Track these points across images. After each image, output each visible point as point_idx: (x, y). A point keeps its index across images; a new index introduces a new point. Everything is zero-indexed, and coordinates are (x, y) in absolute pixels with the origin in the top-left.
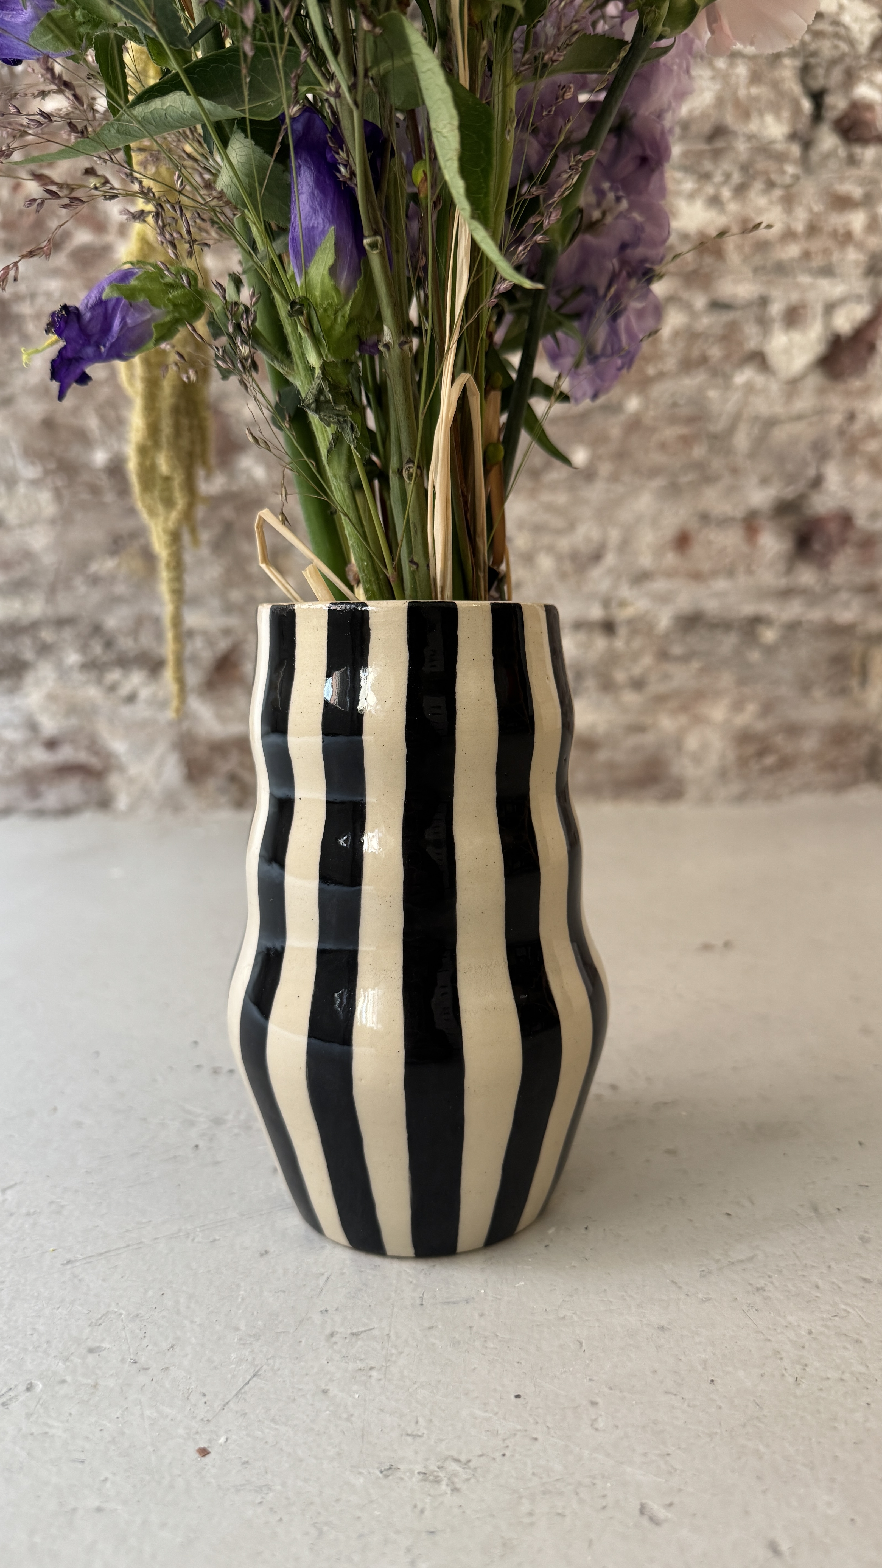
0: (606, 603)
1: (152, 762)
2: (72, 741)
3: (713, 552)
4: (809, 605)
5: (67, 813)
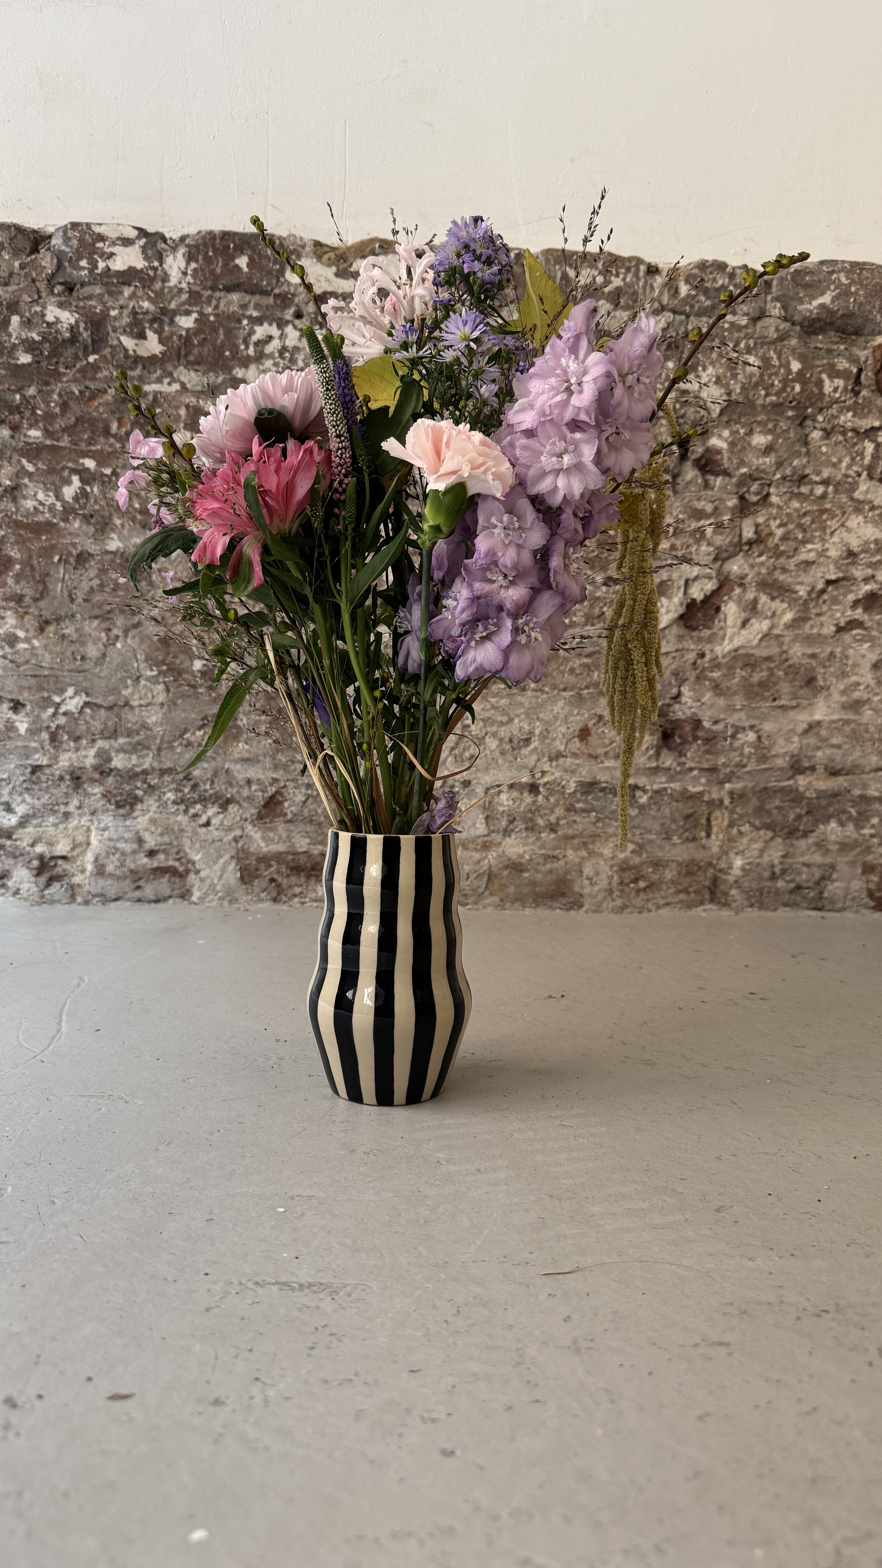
0: (532, 773)
1: (217, 867)
2: (164, 851)
3: (607, 741)
4: (671, 779)
5: (157, 901)
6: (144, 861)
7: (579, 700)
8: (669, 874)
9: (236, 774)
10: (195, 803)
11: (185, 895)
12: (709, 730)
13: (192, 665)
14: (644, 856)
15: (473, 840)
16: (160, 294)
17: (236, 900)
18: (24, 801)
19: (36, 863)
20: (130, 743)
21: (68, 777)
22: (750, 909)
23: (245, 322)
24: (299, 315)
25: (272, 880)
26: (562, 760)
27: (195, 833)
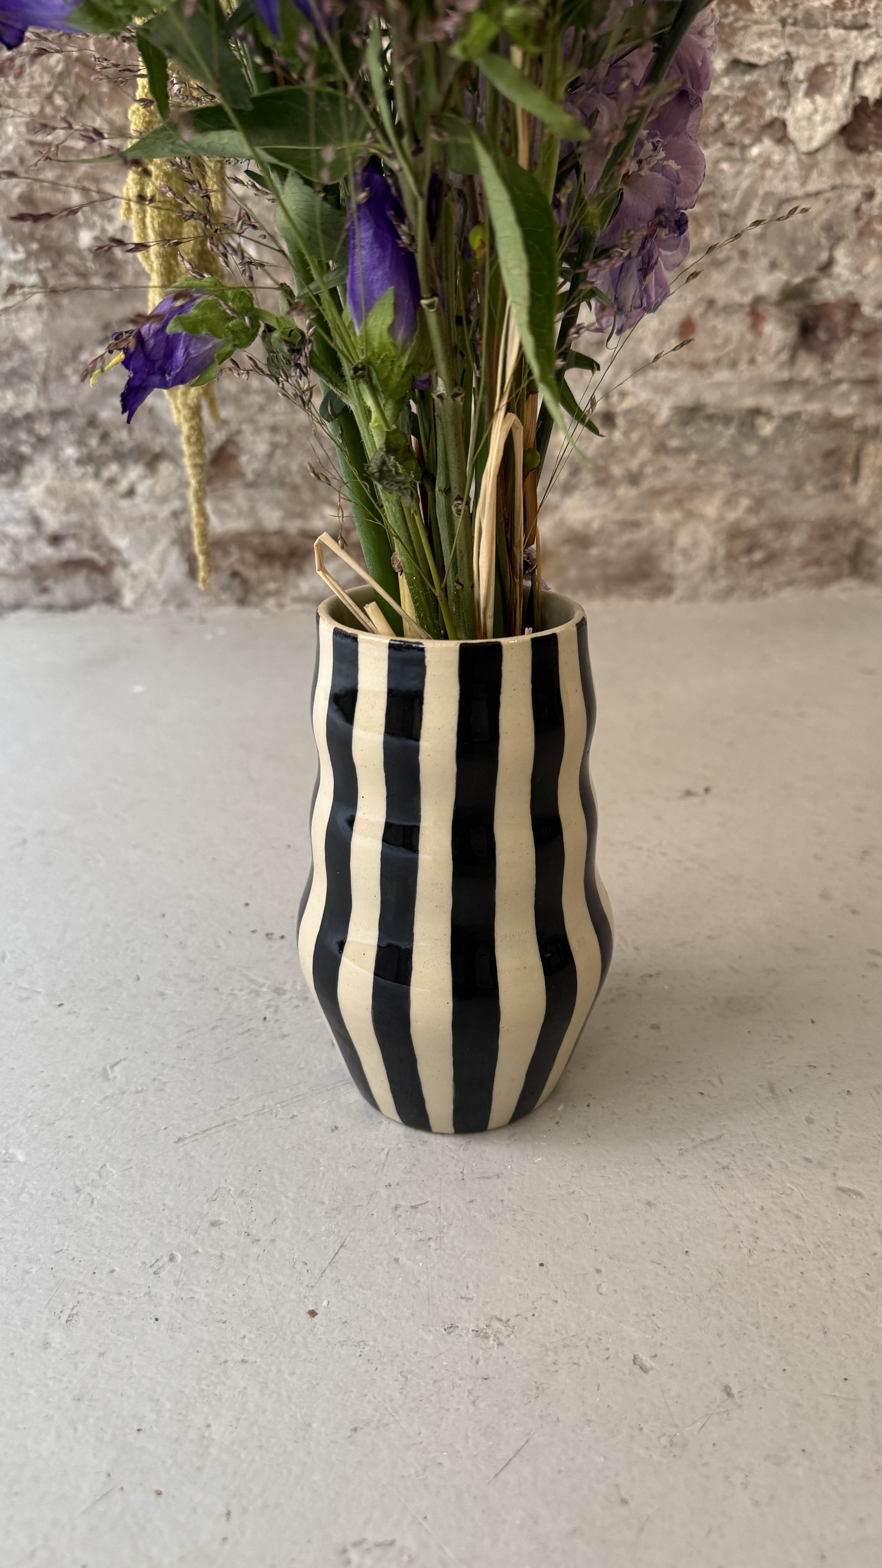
0: (607, 393)
1: (154, 557)
2: (75, 537)
3: (719, 341)
4: (810, 397)
5: (75, 608)
6: (46, 551)
8: (797, 539)
10: (109, 461)
11: (112, 598)
12: (870, 319)
13: (76, 238)
14: (764, 514)
17: (186, 604)
25: (235, 574)
26: (650, 374)
27: (114, 506)
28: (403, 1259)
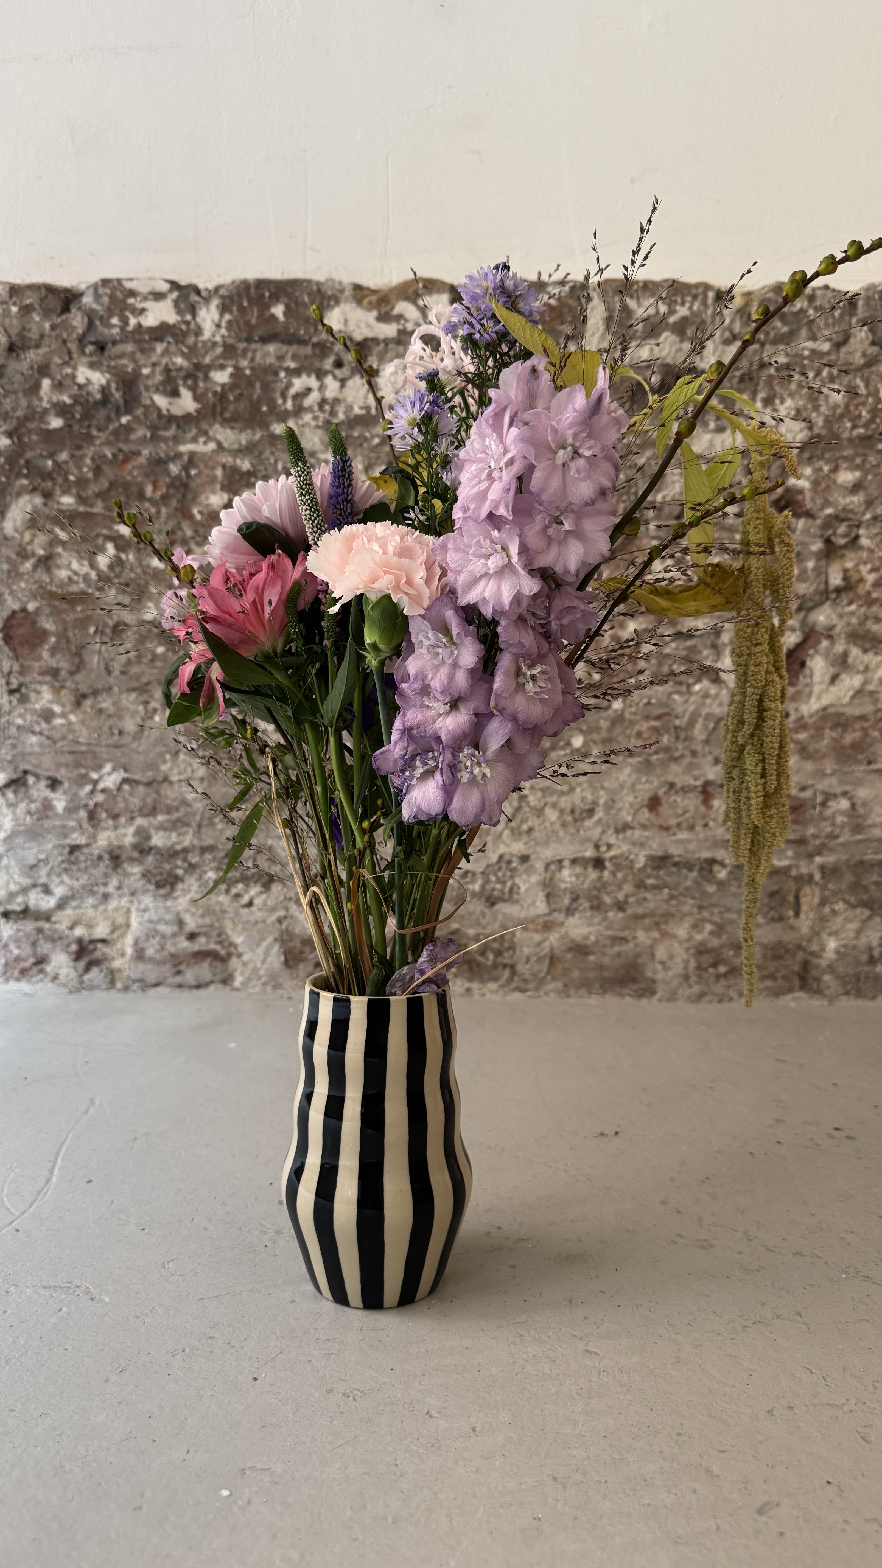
0: (597, 847)
1: (260, 950)
2: (206, 934)
3: (680, 811)
5: (198, 987)
6: (184, 944)
7: (648, 766)
9: (279, 851)
10: (237, 881)
11: (227, 981)
12: (795, 798)
14: (724, 937)
15: (533, 920)
16: (193, 349)
17: (281, 985)
18: (62, 882)
19: (74, 947)
20: (169, 821)
21: (106, 856)
22: (845, 998)
23: (282, 374)
24: (339, 364)
26: (629, 833)
27: (237, 914)
28: (313, 1361)
